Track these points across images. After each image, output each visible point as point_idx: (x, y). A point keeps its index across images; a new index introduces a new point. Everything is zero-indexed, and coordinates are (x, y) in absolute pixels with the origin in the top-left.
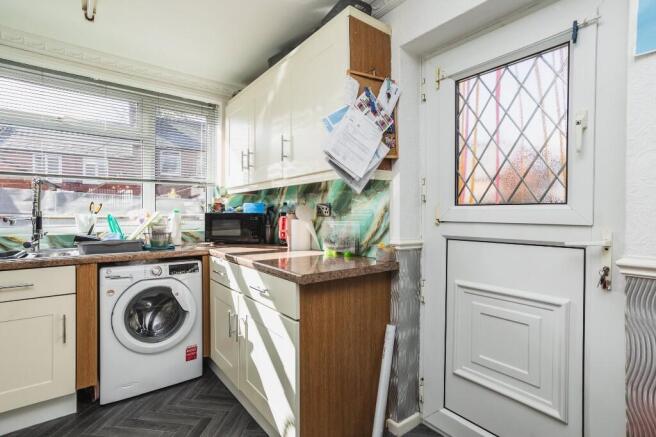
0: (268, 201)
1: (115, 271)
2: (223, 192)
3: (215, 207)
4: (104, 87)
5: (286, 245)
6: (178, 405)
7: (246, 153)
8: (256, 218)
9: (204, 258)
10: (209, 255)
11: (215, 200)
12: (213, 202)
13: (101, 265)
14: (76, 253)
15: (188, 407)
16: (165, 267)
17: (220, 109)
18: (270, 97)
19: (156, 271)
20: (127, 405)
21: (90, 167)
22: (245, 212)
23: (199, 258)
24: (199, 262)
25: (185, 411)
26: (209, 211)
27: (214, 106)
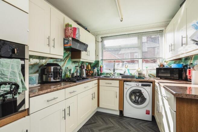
0: (185, 63)
1: (128, 83)
2: (165, 60)
3: (161, 66)
4: (129, 35)
5: (191, 81)
6: (141, 126)
7: (170, 45)
8: (177, 70)
9: (153, 83)
10: (155, 82)
11: (160, 63)
12: (159, 64)
13: (124, 81)
14: (120, 78)
15: (144, 128)
16: (140, 84)
17: (164, 31)
18: (179, 21)
19: (138, 85)
20: (129, 119)
21: (136, 56)
22: (172, 67)
23: (152, 82)
24: (151, 84)
25: (143, 128)
26: (158, 67)
27: (162, 30)
